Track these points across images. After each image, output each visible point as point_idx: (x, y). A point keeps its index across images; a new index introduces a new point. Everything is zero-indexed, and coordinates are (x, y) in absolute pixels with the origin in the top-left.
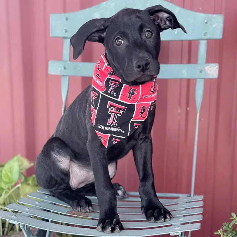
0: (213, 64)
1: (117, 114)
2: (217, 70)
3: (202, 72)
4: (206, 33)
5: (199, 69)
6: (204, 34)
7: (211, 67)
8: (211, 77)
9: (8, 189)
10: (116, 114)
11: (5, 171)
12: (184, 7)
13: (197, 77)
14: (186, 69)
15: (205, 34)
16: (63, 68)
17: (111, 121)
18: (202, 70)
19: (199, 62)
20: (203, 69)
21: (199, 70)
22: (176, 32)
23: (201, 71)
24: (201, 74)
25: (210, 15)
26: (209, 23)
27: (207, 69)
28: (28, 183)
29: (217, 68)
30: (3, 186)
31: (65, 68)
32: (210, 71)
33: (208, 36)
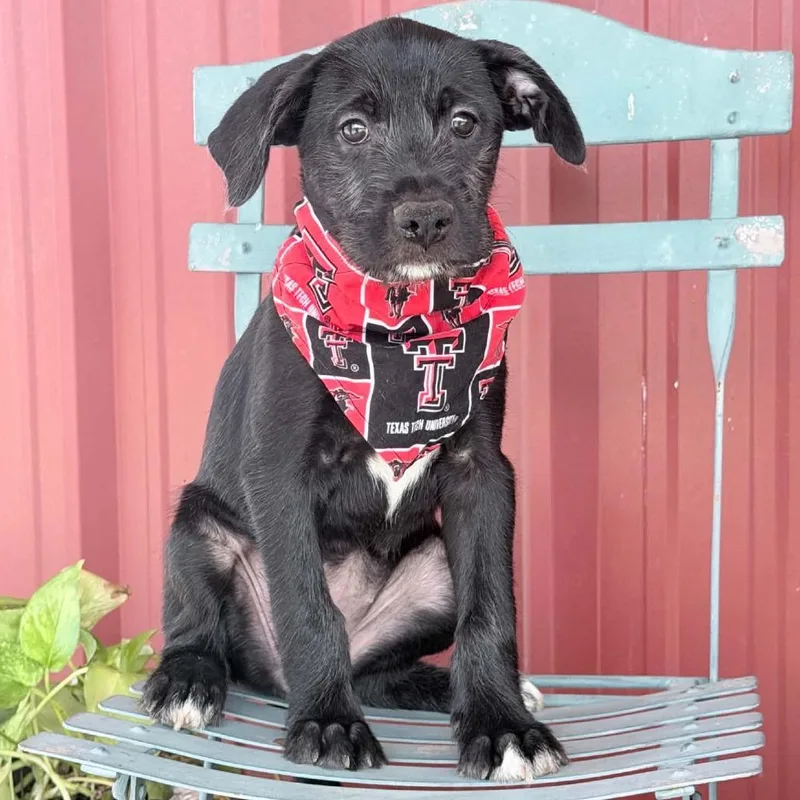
0: (762, 218)
1: (443, 365)
2: (782, 237)
3: (726, 246)
4: (735, 114)
5: (717, 238)
6: (730, 116)
7: (758, 230)
8: (759, 261)
9: (41, 685)
10: (439, 365)
11: (32, 621)
12: (646, 29)
13: (709, 263)
14: (669, 237)
15: (733, 118)
16: (240, 249)
17: (427, 394)
18: (726, 240)
19: (714, 214)
20: (731, 237)
21: (719, 241)
22: (629, 115)
23: (724, 243)
24: (723, 252)
25: (746, 55)
26: (743, 80)
27: (742, 237)
28: (110, 663)
29: (777, 231)
30: (22, 674)
31: (247, 248)
32: (756, 241)
33: (744, 125)
